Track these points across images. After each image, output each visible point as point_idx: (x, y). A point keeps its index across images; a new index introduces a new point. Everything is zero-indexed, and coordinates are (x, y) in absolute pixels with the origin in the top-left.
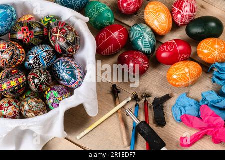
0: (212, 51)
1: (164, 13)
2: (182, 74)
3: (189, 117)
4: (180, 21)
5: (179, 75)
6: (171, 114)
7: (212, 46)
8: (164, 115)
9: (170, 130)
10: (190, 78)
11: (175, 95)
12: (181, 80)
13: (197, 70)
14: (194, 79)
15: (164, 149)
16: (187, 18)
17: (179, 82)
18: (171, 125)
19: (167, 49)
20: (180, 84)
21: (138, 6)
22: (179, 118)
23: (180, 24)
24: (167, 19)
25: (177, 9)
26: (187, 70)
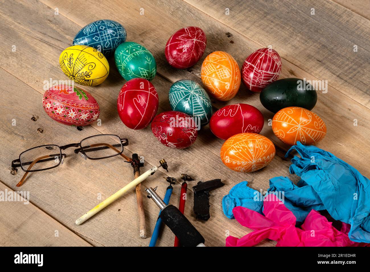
0: (293, 122)
1: (228, 66)
2: (243, 147)
3: (245, 210)
4: (251, 81)
5: (238, 149)
6: (220, 207)
7: (294, 116)
8: (209, 206)
9: (214, 228)
10: (253, 156)
11: (230, 182)
12: (240, 156)
13: (266, 147)
14: (260, 159)
15: (201, 245)
16: (263, 78)
17: (237, 159)
18: (216, 221)
19: (226, 113)
20: (239, 163)
21: (193, 55)
22: (231, 213)
23: (251, 85)
24: (231, 76)
25: (249, 63)
26: (251, 145)
